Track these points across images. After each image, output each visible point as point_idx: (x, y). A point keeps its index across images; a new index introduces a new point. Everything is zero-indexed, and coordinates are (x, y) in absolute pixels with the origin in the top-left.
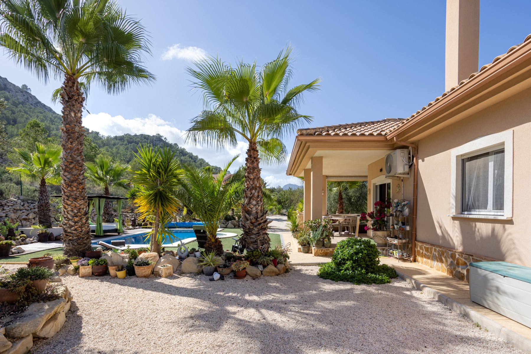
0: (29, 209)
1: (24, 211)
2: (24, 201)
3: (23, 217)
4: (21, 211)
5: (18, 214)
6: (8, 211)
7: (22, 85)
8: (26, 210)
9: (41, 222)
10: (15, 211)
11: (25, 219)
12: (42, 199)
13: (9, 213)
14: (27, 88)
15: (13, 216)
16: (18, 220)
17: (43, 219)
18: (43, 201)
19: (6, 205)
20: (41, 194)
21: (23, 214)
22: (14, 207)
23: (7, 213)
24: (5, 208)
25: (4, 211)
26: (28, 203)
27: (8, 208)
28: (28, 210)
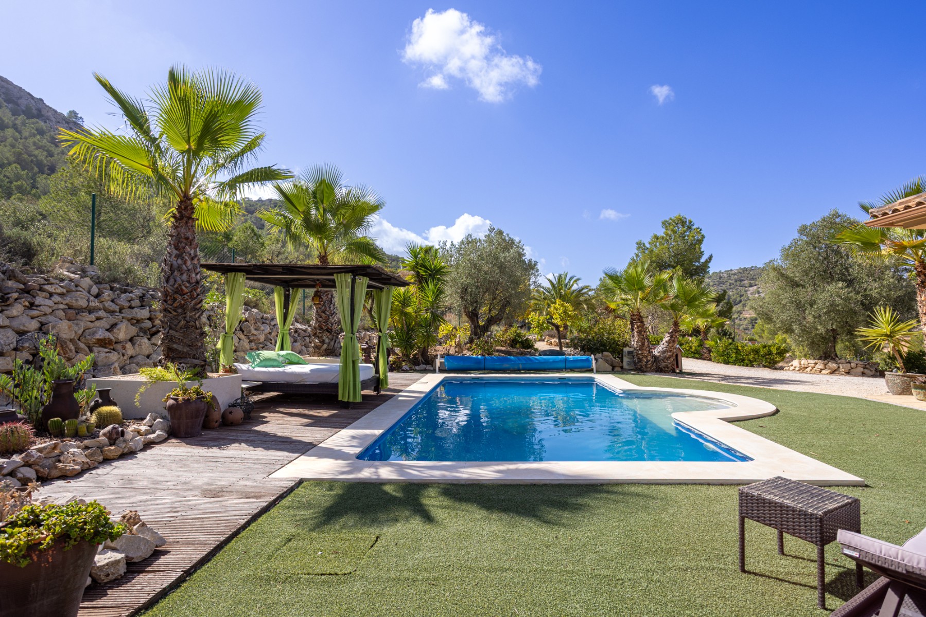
0: (117, 308)
1: (101, 313)
2: (100, 283)
3: (97, 337)
4: (90, 312)
5: (83, 325)
6: (49, 310)
7: (68, 111)
8: (106, 310)
9: (172, 355)
10: (72, 312)
11: (103, 343)
12: (179, 269)
13: (51, 318)
14: (76, 117)
15: (65, 329)
16: (82, 345)
17: (180, 342)
18: (185, 277)
19: (41, 290)
20: (177, 248)
21: (97, 323)
22: (68, 300)
23: (43, 319)
24: (38, 300)
25: (35, 313)
26: (112, 289)
27: (49, 303)
28: (112, 312)
